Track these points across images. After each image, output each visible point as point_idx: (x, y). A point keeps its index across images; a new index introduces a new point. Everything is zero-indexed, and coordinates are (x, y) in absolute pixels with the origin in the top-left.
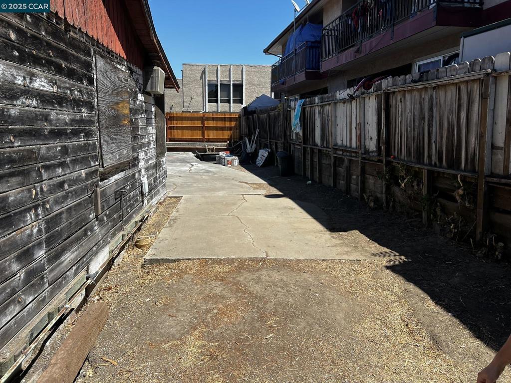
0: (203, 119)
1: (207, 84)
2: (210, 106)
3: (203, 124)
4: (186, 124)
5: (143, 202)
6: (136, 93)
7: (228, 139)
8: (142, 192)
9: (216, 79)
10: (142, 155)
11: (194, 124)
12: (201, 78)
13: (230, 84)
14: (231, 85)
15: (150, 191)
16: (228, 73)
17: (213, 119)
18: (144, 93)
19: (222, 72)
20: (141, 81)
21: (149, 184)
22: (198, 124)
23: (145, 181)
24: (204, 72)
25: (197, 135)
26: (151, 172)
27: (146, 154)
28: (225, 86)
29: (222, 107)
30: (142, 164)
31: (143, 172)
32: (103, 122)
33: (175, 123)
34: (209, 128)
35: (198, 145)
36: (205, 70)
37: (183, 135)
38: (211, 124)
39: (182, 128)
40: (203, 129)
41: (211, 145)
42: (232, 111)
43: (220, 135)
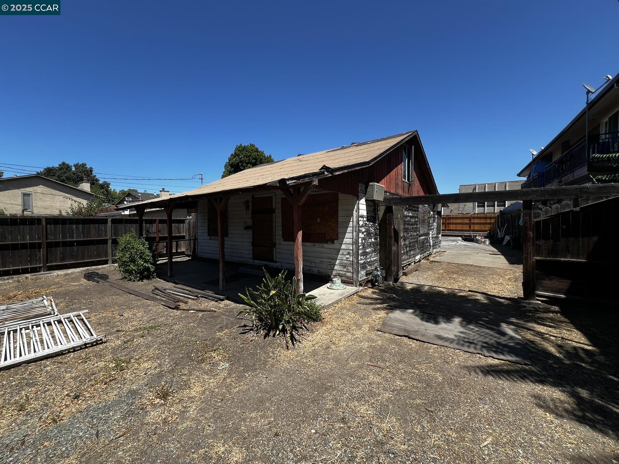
0: (470, 218)
2: (479, 209)
3: (470, 221)
4: (459, 221)
5: (430, 248)
6: (430, 212)
7: (488, 230)
8: (430, 245)
10: (431, 233)
11: (464, 221)
15: (433, 246)
16: (493, 187)
17: (478, 218)
18: (433, 211)
19: (489, 187)
20: (432, 208)
21: (433, 243)
22: (467, 221)
23: (431, 241)
24: (475, 189)
26: (434, 239)
27: (432, 233)
29: (487, 210)
30: (431, 235)
31: (431, 238)
32: (420, 221)
33: (451, 221)
34: (474, 224)
35: (467, 234)
37: (456, 227)
38: (476, 221)
39: (456, 224)
40: (470, 224)
41: (475, 234)
42: (496, 212)
43: (482, 227)
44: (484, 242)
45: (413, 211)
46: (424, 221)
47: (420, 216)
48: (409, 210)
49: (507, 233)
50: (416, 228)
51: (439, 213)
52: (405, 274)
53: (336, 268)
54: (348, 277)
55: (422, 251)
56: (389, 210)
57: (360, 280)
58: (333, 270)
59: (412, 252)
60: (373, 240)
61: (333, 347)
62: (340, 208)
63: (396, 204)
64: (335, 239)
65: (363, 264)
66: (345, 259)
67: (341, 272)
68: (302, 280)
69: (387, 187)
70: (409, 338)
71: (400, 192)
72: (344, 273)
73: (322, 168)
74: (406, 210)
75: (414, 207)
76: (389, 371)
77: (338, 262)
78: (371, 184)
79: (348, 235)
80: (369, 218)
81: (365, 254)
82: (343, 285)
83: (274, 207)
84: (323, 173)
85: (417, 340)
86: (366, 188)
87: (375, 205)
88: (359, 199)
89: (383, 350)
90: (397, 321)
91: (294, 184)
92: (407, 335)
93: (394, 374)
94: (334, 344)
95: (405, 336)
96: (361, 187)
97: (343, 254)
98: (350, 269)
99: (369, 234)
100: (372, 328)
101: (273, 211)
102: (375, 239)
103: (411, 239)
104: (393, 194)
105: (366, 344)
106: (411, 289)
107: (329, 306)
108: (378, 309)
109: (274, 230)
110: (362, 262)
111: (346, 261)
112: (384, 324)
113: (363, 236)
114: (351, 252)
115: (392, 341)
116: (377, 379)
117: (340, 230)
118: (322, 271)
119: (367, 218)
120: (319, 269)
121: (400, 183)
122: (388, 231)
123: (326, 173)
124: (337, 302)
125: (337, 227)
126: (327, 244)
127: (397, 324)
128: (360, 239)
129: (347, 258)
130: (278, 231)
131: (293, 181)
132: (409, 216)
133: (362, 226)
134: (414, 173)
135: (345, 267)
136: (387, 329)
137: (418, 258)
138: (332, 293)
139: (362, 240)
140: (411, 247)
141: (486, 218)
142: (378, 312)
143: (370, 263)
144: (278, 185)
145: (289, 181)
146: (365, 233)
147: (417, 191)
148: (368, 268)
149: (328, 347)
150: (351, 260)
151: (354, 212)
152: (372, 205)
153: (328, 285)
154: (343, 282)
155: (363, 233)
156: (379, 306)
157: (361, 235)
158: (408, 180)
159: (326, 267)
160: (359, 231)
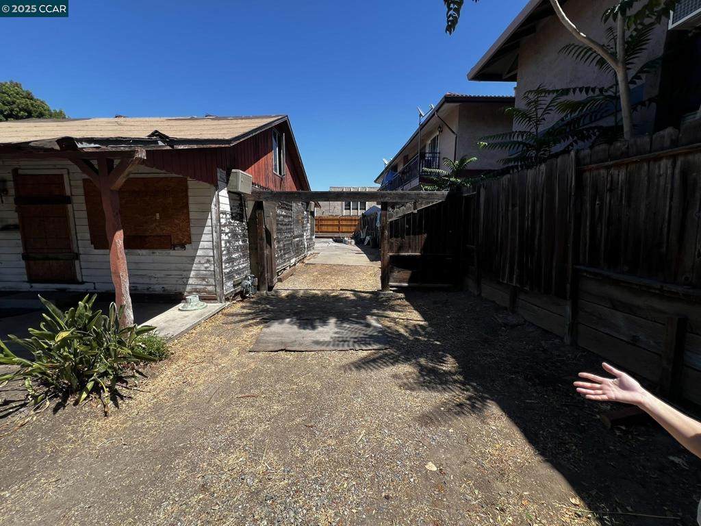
0: (339, 220)
2: (346, 212)
3: (339, 222)
4: (330, 223)
5: (305, 251)
6: (304, 212)
7: (353, 232)
8: (304, 247)
11: (334, 223)
15: (307, 248)
17: (345, 220)
18: (307, 211)
20: (305, 207)
21: (307, 245)
22: (336, 223)
23: (306, 243)
25: (336, 229)
26: (308, 241)
27: (306, 234)
29: (353, 212)
30: (305, 237)
31: (305, 240)
32: (294, 222)
33: (324, 223)
34: (343, 225)
35: (337, 235)
37: (327, 229)
38: (344, 223)
39: (327, 225)
40: (339, 226)
41: (343, 235)
42: (358, 215)
43: (349, 229)
44: (351, 243)
45: (286, 209)
46: (298, 221)
47: (294, 216)
48: (283, 208)
49: (367, 234)
50: (290, 228)
51: (312, 213)
52: (280, 280)
53: (190, 281)
54: (209, 292)
55: (297, 254)
56: (259, 206)
57: (225, 293)
58: (187, 284)
59: (287, 256)
60: (241, 243)
61: (188, 390)
62: (191, 200)
63: (266, 199)
64: (186, 243)
65: (228, 273)
66: (203, 268)
67: (198, 287)
68: (131, 305)
69: (256, 178)
70: (286, 351)
71: (272, 187)
72: (202, 287)
73: (153, 134)
74: (278, 207)
75: (287, 205)
76: (264, 398)
77: (193, 273)
78: (233, 170)
79: (204, 237)
80: (234, 215)
81: (230, 260)
82: (202, 303)
83: (68, 193)
84: (156, 142)
85: (294, 351)
86: (228, 174)
87: (241, 199)
88: (217, 188)
89: (257, 373)
90: (272, 334)
91: (95, 150)
92: (283, 348)
93: (270, 399)
94: (189, 384)
95: (282, 350)
96: (220, 173)
97: (200, 263)
98: (212, 281)
99: (234, 235)
100: (242, 351)
101: (68, 200)
102: (243, 241)
103: (286, 241)
104: (263, 188)
105: (236, 372)
106: (287, 296)
107: (182, 334)
108: (250, 325)
109: (73, 232)
110: (227, 270)
111: (205, 272)
112: (258, 342)
113: (227, 238)
114: (212, 259)
115: (268, 360)
116: (251, 412)
117: (193, 231)
118: (169, 288)
119: (232, 215)
120: (165, 286)
121: (270, 175)
122: (259, 231)
123: (160, 143)
124: (194, 327)
125: (189, 226)
126: (174, 250)
127: (272, 339)
128: (223, 242)
129: (206, 268)
130: (82, 233)
131: (93, 145)
132: (282, 215)
133: (225, 226)
134: (286, 165)
135: (204, 279)
136: (261, 347)
137: (293, 261)
138: (186, 317)
139: (226, 243)
140: (286, 250)
141: (351, 220)
142: (250, 329)
143: (238, 272)
144: (57, 147)
145: (82, 144)
146: (230, 235)
147: (290, 185)
148: (236, 277)
149: (179, 393)
150: (212, 269)
151: (213, 206)
152: (238, 199)
153: (180, 306)
154: (202, 299)
155: (227, 234)
156: (251, 321)
157: (223, 237)
158: (280, 173)
159: (175, 282)
160: (221, 232)
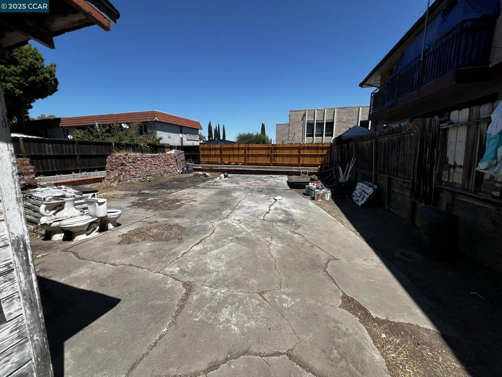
0: (299, 149)
1: (306, 124)
4: (286, 152)
9: (313, 120)
12: (303, 119)
13: (323, 123)
14: (325, 123)
16: (322, 115)
19: (318, 114)
22: (296, 152)
24: (304, 115)
28: (320, 125)
29: (316, 140)
33: (278, 152)
36: (305, 113)
37: (283, 161)
38: (306, 152)
42: (324, 142)
43: (313, 161)
141: (317, 148)
